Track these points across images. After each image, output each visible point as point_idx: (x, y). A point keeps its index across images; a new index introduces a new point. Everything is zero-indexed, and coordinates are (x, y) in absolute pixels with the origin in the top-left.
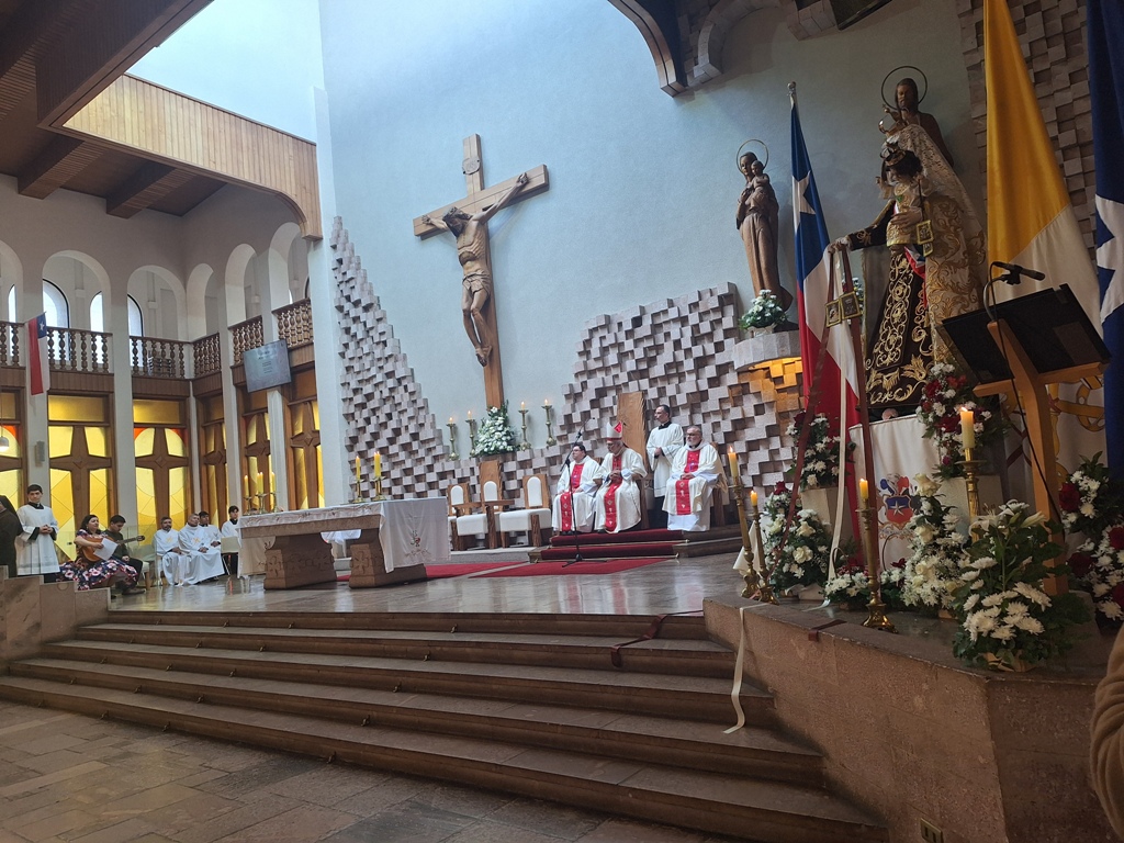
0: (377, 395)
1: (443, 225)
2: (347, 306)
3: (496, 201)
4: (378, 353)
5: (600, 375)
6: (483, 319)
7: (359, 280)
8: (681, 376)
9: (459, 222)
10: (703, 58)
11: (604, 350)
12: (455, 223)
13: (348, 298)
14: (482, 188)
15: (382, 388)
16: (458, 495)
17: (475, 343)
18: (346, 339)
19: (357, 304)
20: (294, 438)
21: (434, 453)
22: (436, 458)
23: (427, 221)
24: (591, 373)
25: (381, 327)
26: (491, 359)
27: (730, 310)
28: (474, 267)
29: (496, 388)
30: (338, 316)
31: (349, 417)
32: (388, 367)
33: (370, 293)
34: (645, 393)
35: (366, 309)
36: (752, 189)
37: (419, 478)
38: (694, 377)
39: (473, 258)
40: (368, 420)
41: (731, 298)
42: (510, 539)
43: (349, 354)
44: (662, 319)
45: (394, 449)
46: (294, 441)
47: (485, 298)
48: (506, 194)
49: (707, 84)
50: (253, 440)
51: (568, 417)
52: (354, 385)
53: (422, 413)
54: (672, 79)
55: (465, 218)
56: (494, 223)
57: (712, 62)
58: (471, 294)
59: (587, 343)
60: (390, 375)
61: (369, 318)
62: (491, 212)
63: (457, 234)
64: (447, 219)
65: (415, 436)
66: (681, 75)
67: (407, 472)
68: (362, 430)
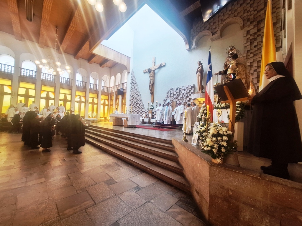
0: (135, 98)
1: (147, 71)
2: (132, 83)
3: (156, 68)
4: (136, 91)
5: (170, 98)
6: (152, 87)
7: (134, 79)
8: (183, 99)
9: (150, 71)
10: (194, 44)
11: (171, 94)
12: (149, 71)
13: (132, 82)
14: (155, 65)
15: (136, 96)
16: (144, 115)
17: (150, 90)
18: (131, 88)
19: (134, 83)
20: (123, 103)
21: (142, 108)
22: (142, 109)
23: (145, 70)
24: (168, 97)
25: (137, 87)
26: (152, 93)
27: (193, 89)
28: (152, 78)
29: (153, 98)
30: (131, 85)
31: (130, 101)
32: (137, 94)
33: (136, 81)
34: (176, 102)
35: (135, 84)
36: (199, 67)
37: (139, 112)
38: (185, 100)
39: (152, 77)
40: (133, 102)
41: (193, 87)
42: (152, 123)
43: (131, 91)
44: (181, 89)
45: (136, 107)
46: (122, 104)
47: (153, 83)
48: (158, 66)
49: (194, 49)
50: (117, 103)
51: (163, 104)
52: (132, 96)
53: (141, 101)
54: (188, 48)
55: (151, 70)
56: (156, 71)
57: (195, 45)
58: (151, 82)
59: (168, 92)
60: (137, 95)
61: (135, 85)
62: (156, 69)
63: (150, 73)
64: (148, 70)
65: (139, 105)
66: (190, 47)
67: (138, 110)
68: (132, 103)
